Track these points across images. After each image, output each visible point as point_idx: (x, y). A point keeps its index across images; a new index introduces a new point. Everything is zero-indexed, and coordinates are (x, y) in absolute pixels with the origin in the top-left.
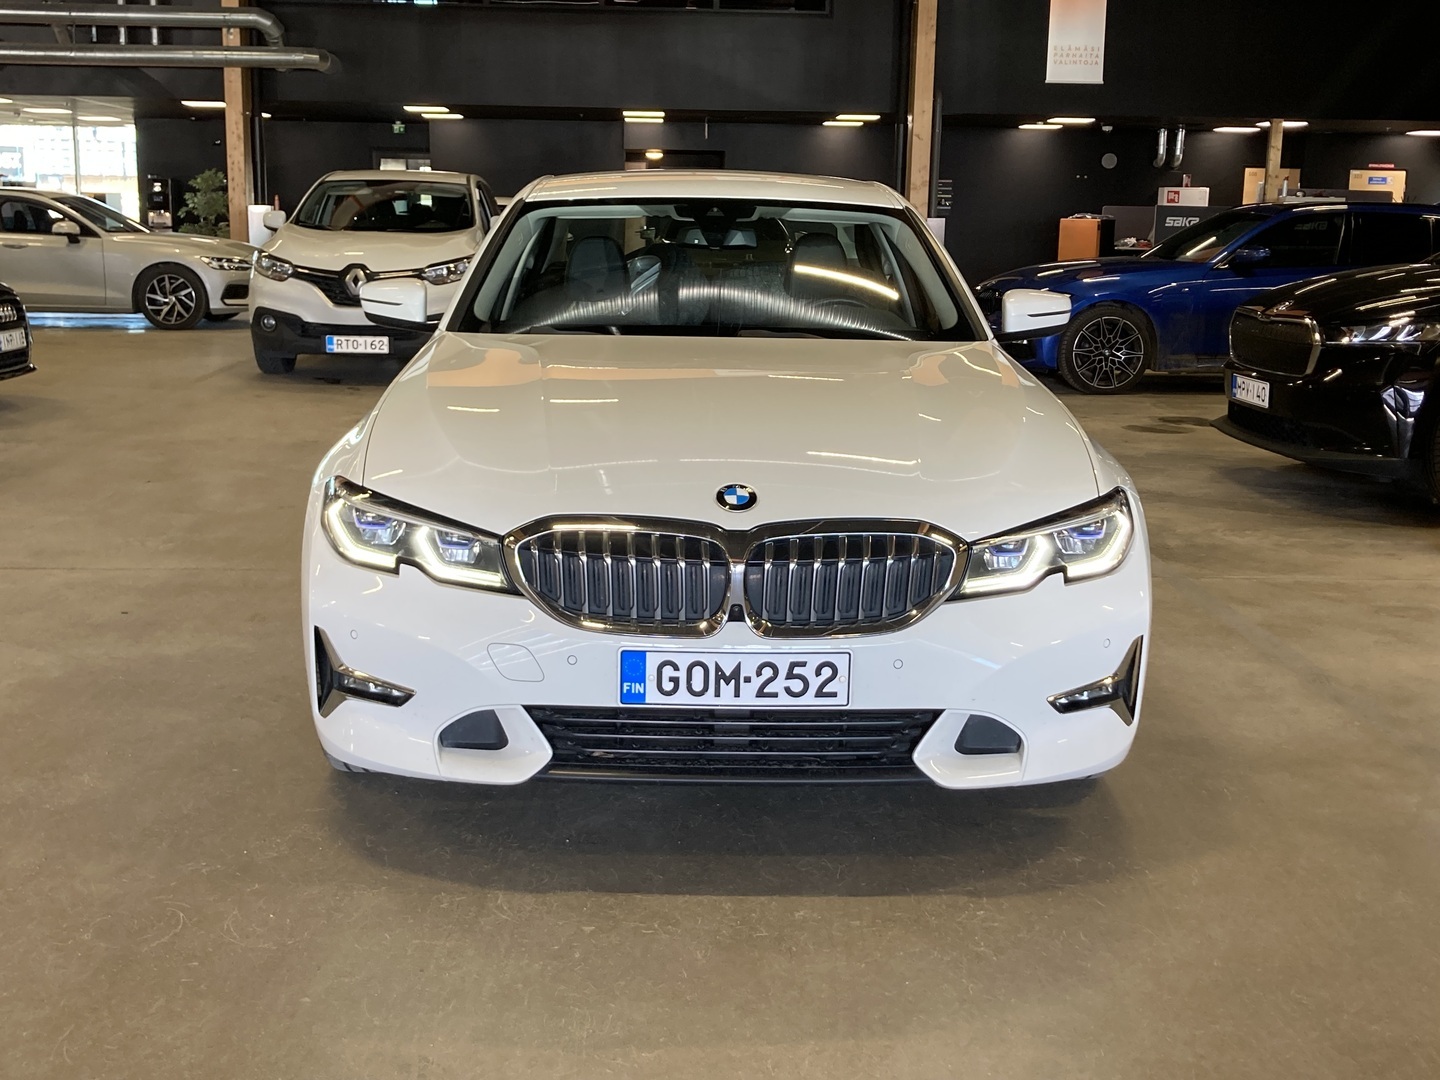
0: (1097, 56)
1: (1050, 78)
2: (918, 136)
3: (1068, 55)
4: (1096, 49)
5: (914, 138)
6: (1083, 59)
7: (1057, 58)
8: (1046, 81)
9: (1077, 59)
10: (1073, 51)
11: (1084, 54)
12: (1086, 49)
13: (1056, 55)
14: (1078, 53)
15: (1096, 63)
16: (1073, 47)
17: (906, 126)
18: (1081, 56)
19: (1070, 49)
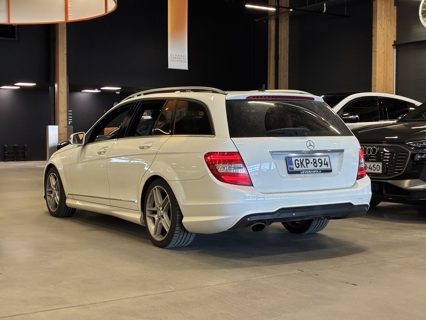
0: (185, 59)
1: (170, 67)
2: (61, 92)
3: (175, 58)
4: (185, 56)
5: (60, 93)
6: (181, 60)
7: (172, 59)
8: (168, 68)
9: (179, 59)
10: (177, 57)
11: (181, 58)
12: (181, 56)
13: (171, 57)
14: (179, 57)
15: (185, 62)
16: (177, 55)
17: (55, 88)
18: (180, 59)
19: (176, 56)
